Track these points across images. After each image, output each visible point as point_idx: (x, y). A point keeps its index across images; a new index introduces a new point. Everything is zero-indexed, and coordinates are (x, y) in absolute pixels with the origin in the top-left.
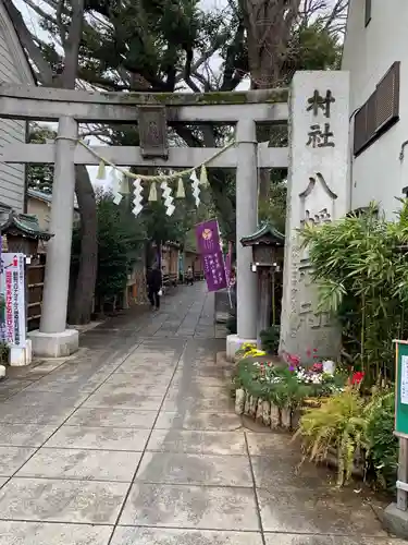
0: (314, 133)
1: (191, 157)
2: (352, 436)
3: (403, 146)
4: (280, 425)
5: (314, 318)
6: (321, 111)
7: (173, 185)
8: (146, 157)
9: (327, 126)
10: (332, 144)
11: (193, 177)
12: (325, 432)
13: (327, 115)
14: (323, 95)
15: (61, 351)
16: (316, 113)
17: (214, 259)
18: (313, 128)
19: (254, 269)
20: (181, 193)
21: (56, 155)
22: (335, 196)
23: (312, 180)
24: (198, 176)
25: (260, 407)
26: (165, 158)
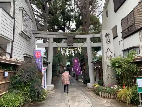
0: (107, 41)
1: (77, 45)
2: (129, 96)
3: (120, 42)
4: (111, 97)
5: (111, 77)
6: (108, 37)
7: (74, 51)
8: (68, 46)
9: (109, 40)
10: (110, 43)
11: (78, 49)
12: (124, 95)
13: (109, 38)
14: (108, 34)
15: (52, 89)
16: (107, 37)
17: (78, 67)
18: (107, 40)
19: (95, 68)
20: (76, 52)
21: (49, 45)
22: (112, 53)
23: (108, 50)
24: (80, 49)
25: (106, 95)
26: (72, 45)
